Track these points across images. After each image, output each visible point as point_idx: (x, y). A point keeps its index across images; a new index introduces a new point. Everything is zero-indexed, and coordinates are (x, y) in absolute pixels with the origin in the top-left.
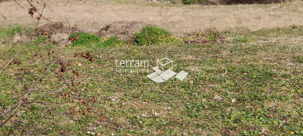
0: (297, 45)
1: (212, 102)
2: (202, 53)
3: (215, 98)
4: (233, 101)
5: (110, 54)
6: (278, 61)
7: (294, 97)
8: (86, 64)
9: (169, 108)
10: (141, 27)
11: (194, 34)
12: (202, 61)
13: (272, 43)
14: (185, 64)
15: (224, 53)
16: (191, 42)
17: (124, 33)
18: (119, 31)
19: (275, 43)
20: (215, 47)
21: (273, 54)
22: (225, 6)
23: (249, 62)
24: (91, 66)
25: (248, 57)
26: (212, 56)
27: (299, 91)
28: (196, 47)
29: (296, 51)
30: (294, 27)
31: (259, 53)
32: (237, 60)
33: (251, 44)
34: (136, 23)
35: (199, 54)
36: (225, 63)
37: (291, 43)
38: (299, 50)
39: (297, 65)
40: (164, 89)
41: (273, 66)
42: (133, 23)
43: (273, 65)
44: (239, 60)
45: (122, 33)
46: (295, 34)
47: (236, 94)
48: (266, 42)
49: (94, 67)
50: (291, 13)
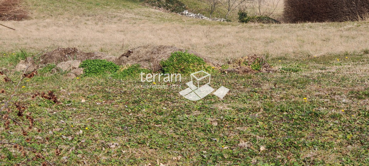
0: (360, 75)
1: (235, 151)
2: (238, 86)
3: (241, 144)
4: (262, 148)
5: (124, 88)
6: (331, 97)
7: (341, 145)
8: (92, 99)
9: (180, 157)
10: (169, 52)
11: (234, 61)
12: (235, 97)
13: (330, 73)
14: (213, 101)
15: (266, 87)
16: (229, 72)
17: (148, 60)
18: (142, 57)
19: (334, 73)
20: (257, 78)
21: (327, 88)
22: (290, 25)
23: (294, 98)
24: (97, 103)
25: (295, 91)
26: (249, 90)
27: (348, 137)
28: (233, 78)
29: (358, 83)
30: (366, 52)
31: (309, 85)
32: (278, 95)
33: (303, 74)
34: (164, 48)
35: (235, 87)
36: (263, 99)
37: (355, 72)
38: (362, 82)
39: (353, 103)
40: (179, 133)
41: (323, 103)
42: (160, 48)
43: (323, 101)
44: (281, 96)
45: (146, 60)
46: (363, 61)
47: (267, 139)
48: (323, 71)
49: (100, 104)
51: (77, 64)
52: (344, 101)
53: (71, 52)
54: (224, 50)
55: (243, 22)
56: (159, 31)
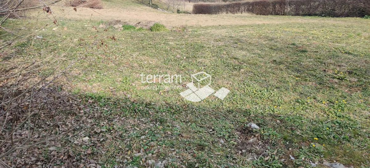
0: (218, 34)
1: (176, 58)
3: (177, 56)
4: (185, 58)
5: (138, 35)
6: (208, 41)
7: (210, 57)
8: (126, 39)
9: (157, 60)
10: (153, 23)
11: (175, 27)
12: (176, 40)
13: (208, 33)
15: (186, 36)
16: (174, 31)
17: (146, 26)
18: (144, 24)
20: (183, 34)
21: (206, 38)
22: (194, 15)
23: (195, 41)
25: (196, 38)
26: (180, 37)
27: (213, 54)
28: (175, 33)
29: (217, 36)
30: (220, 26)
31: (201, 37)
33: (199, 33)
34: (151, 21)
35: (176, 36)
36: (185, 41)
37: (216, 33)
39: (215, 43)
40: (157, 51)
41: (205, 43)
44: (191, 40)
46: (219, 29)
47: (186, 55)
48: (205, 32)
49: (129, 40)
50: (221, 19)
51: (121, 26)
52: (212, 42)
53: (118, 22)
54: (172, 23)
55: (178, 13)
56: (149, 15)
